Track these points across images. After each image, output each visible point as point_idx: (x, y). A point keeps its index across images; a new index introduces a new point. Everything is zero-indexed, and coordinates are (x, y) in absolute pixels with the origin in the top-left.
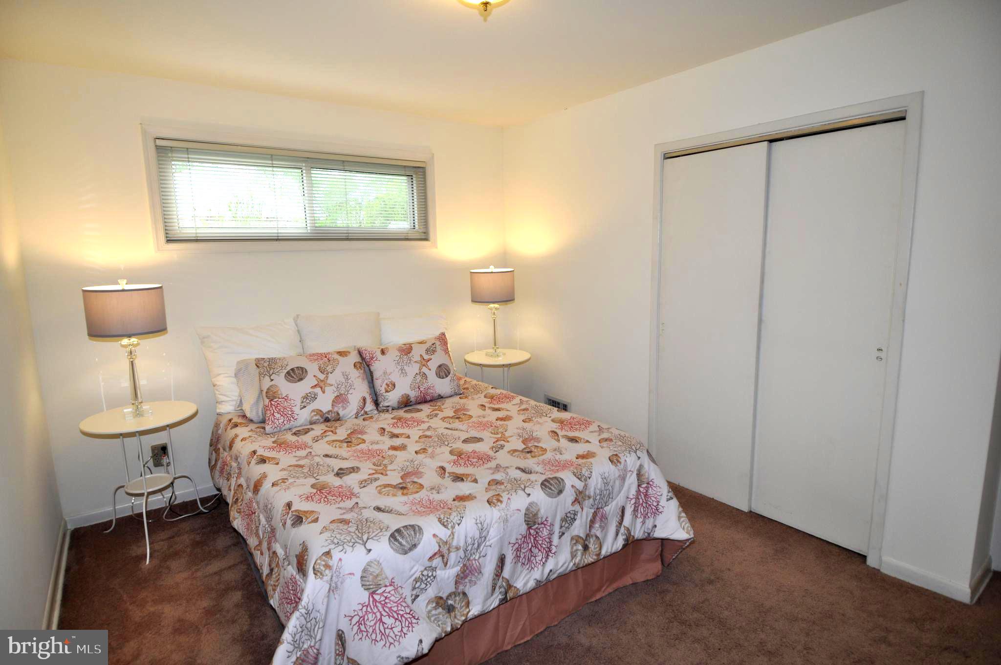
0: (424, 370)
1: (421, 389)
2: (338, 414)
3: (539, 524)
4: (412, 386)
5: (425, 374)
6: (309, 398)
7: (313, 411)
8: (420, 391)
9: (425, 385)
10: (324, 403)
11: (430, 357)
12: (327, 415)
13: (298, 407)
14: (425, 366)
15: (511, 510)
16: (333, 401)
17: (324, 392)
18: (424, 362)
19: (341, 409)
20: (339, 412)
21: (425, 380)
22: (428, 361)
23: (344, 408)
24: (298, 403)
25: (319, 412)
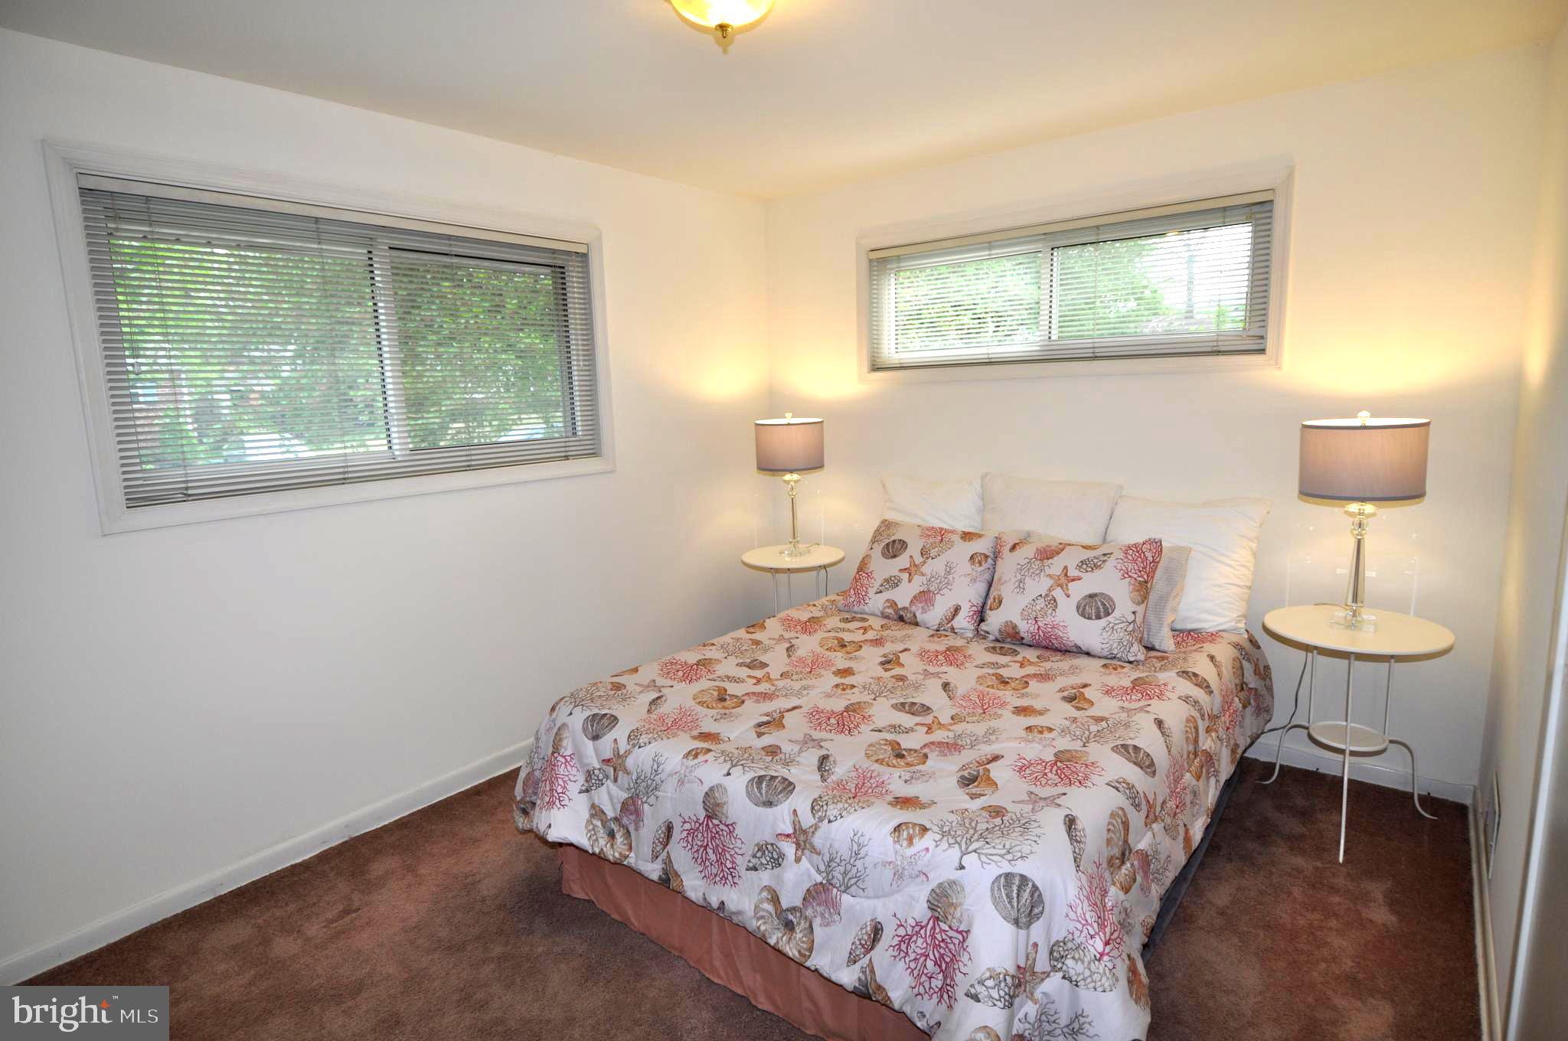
0: (1058, 593)
1: (1040, 623)
2: (915, 615)
3: (950, 927)
4: (1025, 613)
5: (1055, 600)
6: (892, 583)
7: (888, 601)
8: (1037, 626)
9: (1048, 620)
10: (903, 595)
11: (1080, 574)
12: (902, 613)
13: (875, 590)
14: (1062, 587)
15: (916, 868)
16: (915, 597)
17: (910, 581)
18: (1065, 579)
19: (920, 611)
20: (917, 615)
21: (1050, 611)
22: (1073, 580)
23: (924, 611)
24: (877, 584)
25: (893, 604)
